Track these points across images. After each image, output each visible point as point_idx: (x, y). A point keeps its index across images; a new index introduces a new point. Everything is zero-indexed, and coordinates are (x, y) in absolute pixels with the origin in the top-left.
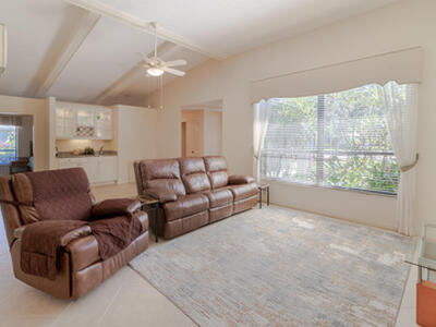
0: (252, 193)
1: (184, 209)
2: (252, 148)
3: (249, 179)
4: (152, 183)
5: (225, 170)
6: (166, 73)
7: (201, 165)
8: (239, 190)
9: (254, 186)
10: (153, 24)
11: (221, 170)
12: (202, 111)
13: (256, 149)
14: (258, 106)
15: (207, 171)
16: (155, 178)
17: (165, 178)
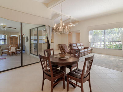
0: (89, 50)
3: (89, 47)
5: (83, 46)
6: (73, 26)
7: (79, 44)
10: (70, 16)
13: (89, 41)
14: (89, 32)
15: (80, 46)
16: (73, 47)
17: (75, 47)
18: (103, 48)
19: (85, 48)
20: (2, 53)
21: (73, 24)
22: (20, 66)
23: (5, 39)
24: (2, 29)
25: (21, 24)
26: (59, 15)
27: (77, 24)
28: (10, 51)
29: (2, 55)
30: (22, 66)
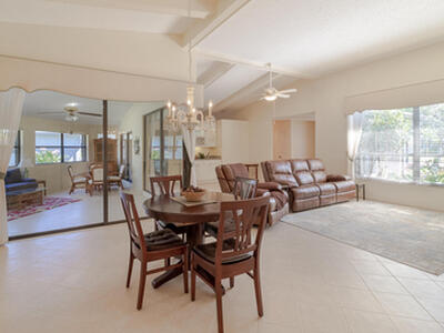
0: (350, 188)
1: (304, 193)
2: (347, 153)
3: (347, 177)
4: (276, 177)
5: (323, 170)
6: (278, 98)
7: (305, 165)
8: (340, 185)
9: (352, 183)
10: (269, 65)
11: (320, 170)
12: (289, 121)
13: (351, 153)
14: (351, 117)
15: (310, 170)
16: (277, 173)
17: (283, 173)
18: (411, 181)
19: (329, 180)
20: (74, 185)
21: (279, 90)
22: (102, 221)
23: (84, 147)
24: (68, 119)
25: (105, 102)
26: (227, 64)
27: (294, 90)
28: (90, 182)
29: (72, 191)
30: (106, 223)
